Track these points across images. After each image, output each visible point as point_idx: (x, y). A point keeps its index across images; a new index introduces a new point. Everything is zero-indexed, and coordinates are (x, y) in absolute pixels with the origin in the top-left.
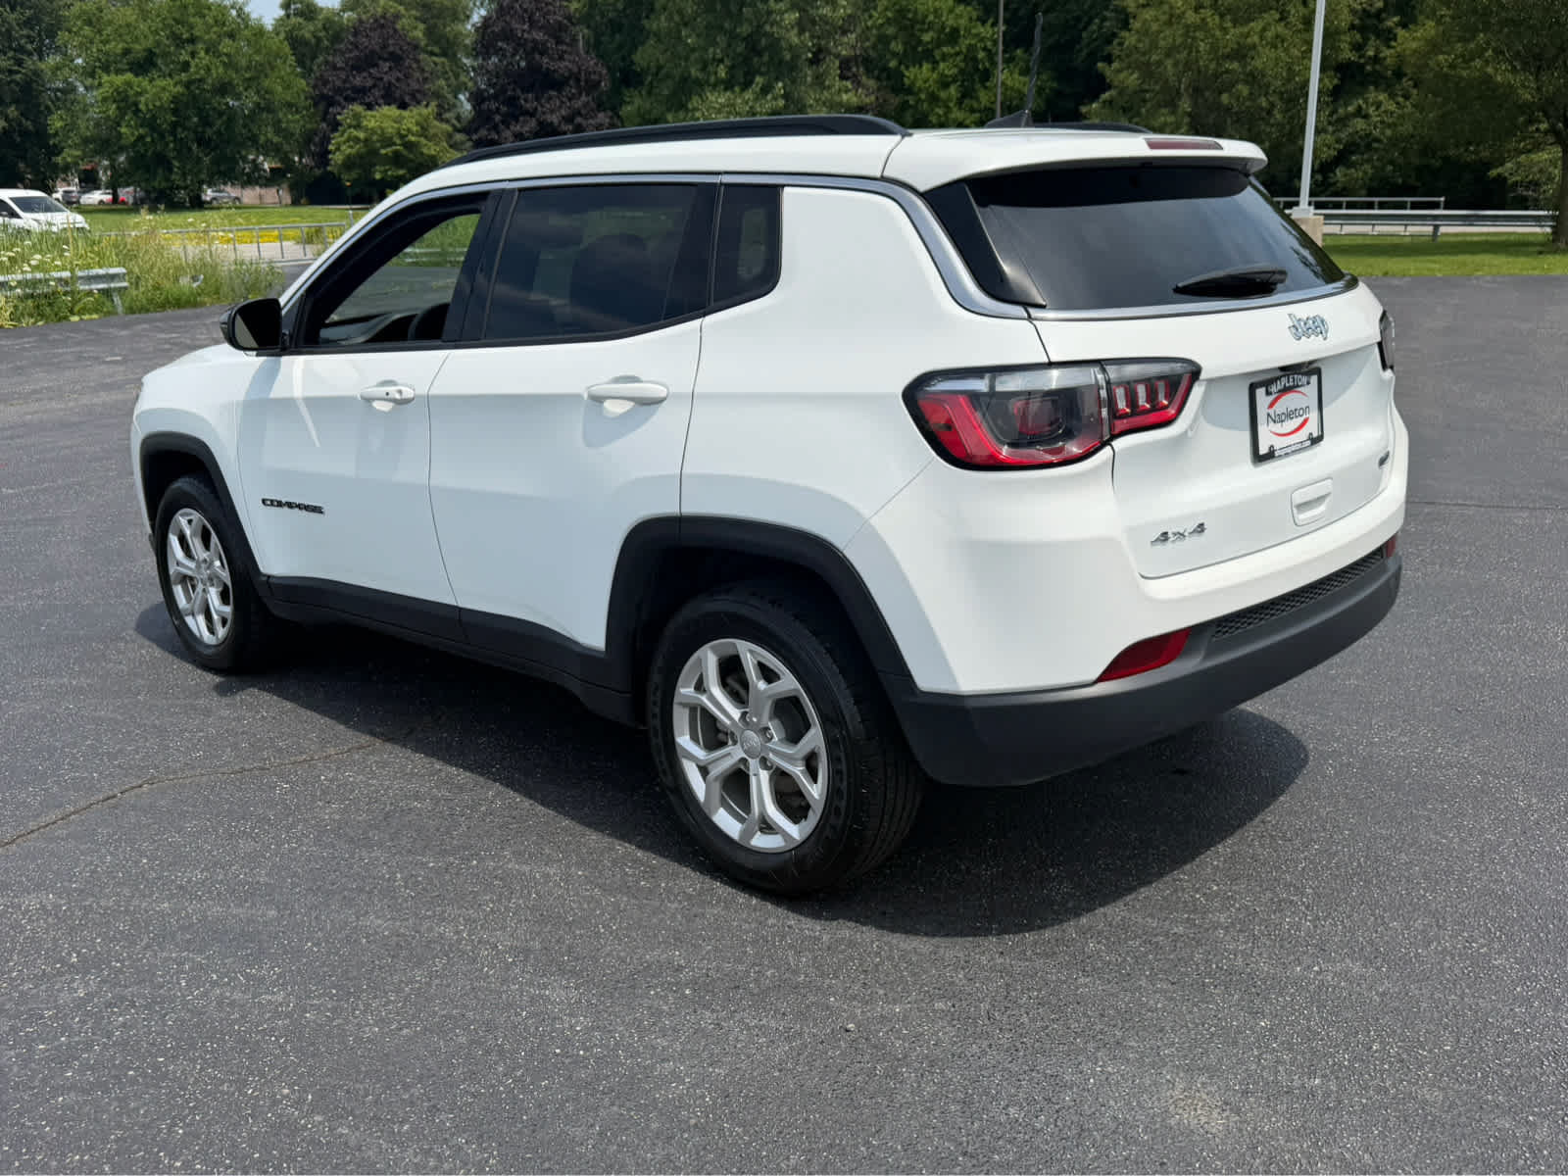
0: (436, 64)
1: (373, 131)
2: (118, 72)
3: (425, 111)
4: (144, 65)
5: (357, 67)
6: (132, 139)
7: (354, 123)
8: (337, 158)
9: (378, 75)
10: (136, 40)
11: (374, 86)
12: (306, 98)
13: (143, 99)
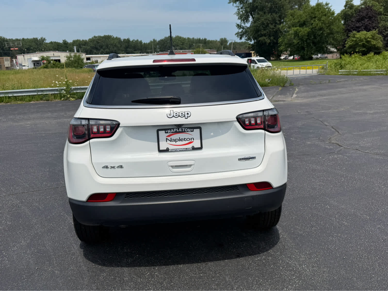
0: (386, 18)
1: (358, 38)
2: (296, 27)
3: (374, 32)
4: (303, 24)
5: (358, 21)
6: (296, 43)
7: (353, 36)
8: (347, 46)
9: (364, 23)
10: (302, 19)
11: (362, 26)
12: (343, 30)
13: (300, 33)
